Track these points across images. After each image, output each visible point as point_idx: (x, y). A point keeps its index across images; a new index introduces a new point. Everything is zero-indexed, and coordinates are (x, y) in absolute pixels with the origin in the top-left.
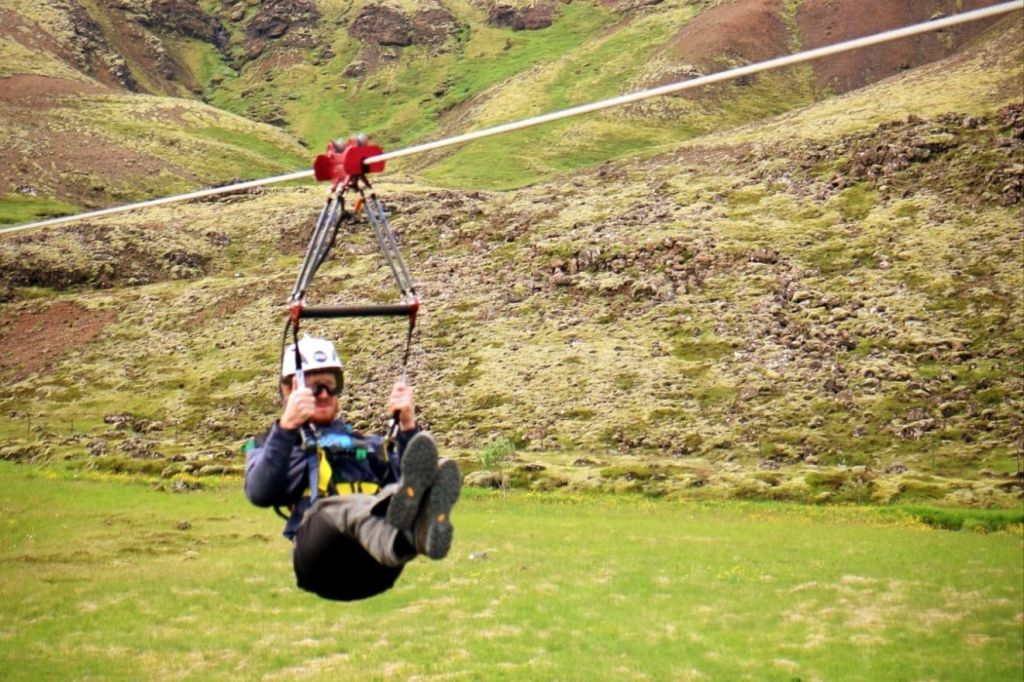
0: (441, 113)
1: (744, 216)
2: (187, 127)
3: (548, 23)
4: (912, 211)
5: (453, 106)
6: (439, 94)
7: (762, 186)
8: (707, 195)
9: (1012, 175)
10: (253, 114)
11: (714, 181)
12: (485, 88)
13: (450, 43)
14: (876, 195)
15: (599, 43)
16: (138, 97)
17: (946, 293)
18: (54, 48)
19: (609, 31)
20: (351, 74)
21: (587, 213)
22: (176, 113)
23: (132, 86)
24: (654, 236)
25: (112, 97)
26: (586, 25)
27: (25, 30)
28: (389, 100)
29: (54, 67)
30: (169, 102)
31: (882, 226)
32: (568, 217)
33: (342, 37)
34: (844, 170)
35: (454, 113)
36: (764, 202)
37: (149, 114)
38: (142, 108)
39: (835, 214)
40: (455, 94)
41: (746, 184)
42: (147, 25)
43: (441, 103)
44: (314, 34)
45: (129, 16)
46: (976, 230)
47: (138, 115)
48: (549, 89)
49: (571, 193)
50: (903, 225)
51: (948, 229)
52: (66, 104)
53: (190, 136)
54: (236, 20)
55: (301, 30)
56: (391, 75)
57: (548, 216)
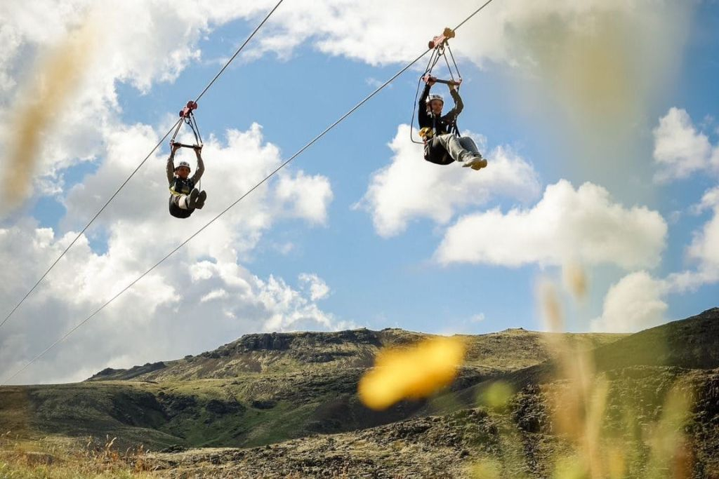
0: (236, 436)
1: (360, 449)
2: (152, 437)
3: (272, 407)
4: (417, 448)
5: (240, 434)
6: (235, 430)
7: (365, 440)
8: (347, 443)
9: (449, 437)
10: (173, 434)
11: (349, 439)
12: (251, 427)
13: (239, 413)
14: (404, 443)
15: (288, 413)
16: (136, 428)
17: (430, 474)
18: (107, 411)
19: (292, 410)
20: (206, 422)
21: (306, 448)
22: (149, 432)
23: (133, 425)
24: (329, 454)
25: (127, 428)
26: (285, 408)
27: (98, 406)
28: (219, 431)
29: (107, 418)
30: (146, 430)
31: (406, 453)
32: (300, 449)
33: (203, 410)
34: (393, 435)
35: (240, 436)
36: (366, 445)
37: (139, 433)
38: (137, 432)
39: (390, 449)
40: (241, 429)
41: (360, 440)
42: (138, 405)
43: (236, 432)
44: (194, 409)
45: (132, 402)
46: (439, 454)
47: (136, 433)
48: (272, 428)
49: (301, 442)
50: (414, 452)
51: (429, 454)
52: (112, 430)
53: (153, 441)
54: (168, 404)
55: (190, 408)
56: (219, 423)
57: (292, 449)
